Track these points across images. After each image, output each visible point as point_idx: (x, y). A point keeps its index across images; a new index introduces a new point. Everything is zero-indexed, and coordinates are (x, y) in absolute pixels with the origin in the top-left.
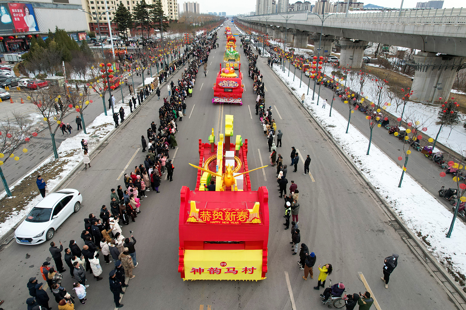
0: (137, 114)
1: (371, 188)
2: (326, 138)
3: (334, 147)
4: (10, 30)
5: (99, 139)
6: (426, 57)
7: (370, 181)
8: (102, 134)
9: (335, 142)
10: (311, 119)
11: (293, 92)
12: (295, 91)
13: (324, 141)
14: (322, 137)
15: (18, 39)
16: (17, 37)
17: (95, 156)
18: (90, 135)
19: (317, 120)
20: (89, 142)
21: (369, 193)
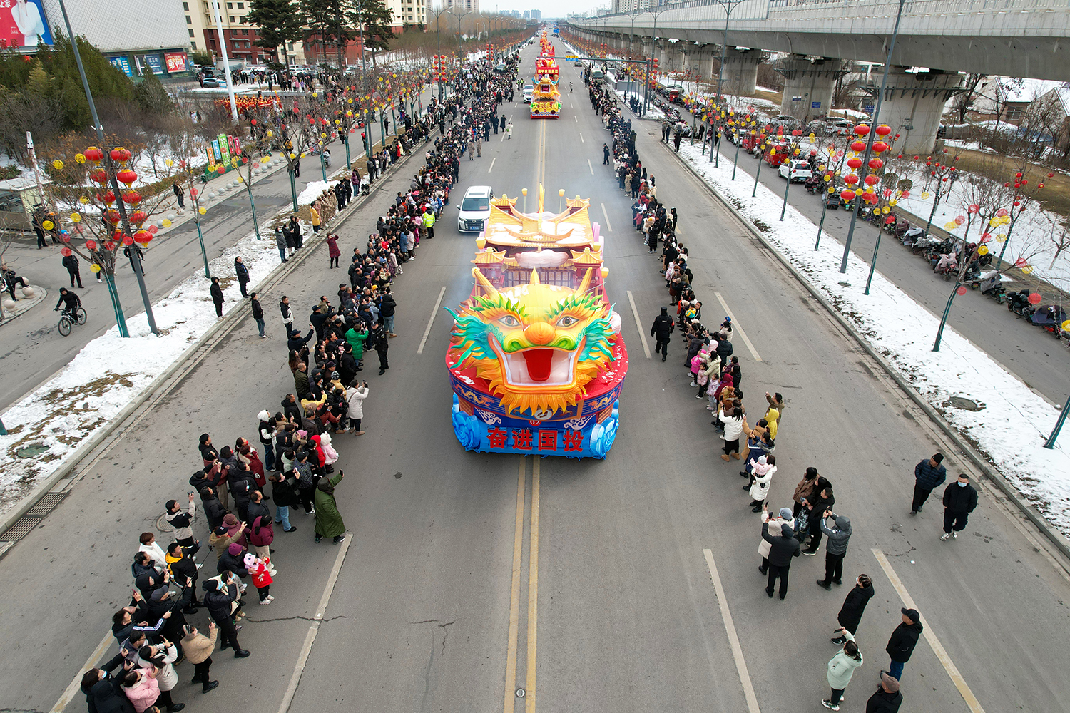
8: (64, 438)
10: (868, 361)
11: (764, 236)
12: (769, 234)
19: (893, 365)
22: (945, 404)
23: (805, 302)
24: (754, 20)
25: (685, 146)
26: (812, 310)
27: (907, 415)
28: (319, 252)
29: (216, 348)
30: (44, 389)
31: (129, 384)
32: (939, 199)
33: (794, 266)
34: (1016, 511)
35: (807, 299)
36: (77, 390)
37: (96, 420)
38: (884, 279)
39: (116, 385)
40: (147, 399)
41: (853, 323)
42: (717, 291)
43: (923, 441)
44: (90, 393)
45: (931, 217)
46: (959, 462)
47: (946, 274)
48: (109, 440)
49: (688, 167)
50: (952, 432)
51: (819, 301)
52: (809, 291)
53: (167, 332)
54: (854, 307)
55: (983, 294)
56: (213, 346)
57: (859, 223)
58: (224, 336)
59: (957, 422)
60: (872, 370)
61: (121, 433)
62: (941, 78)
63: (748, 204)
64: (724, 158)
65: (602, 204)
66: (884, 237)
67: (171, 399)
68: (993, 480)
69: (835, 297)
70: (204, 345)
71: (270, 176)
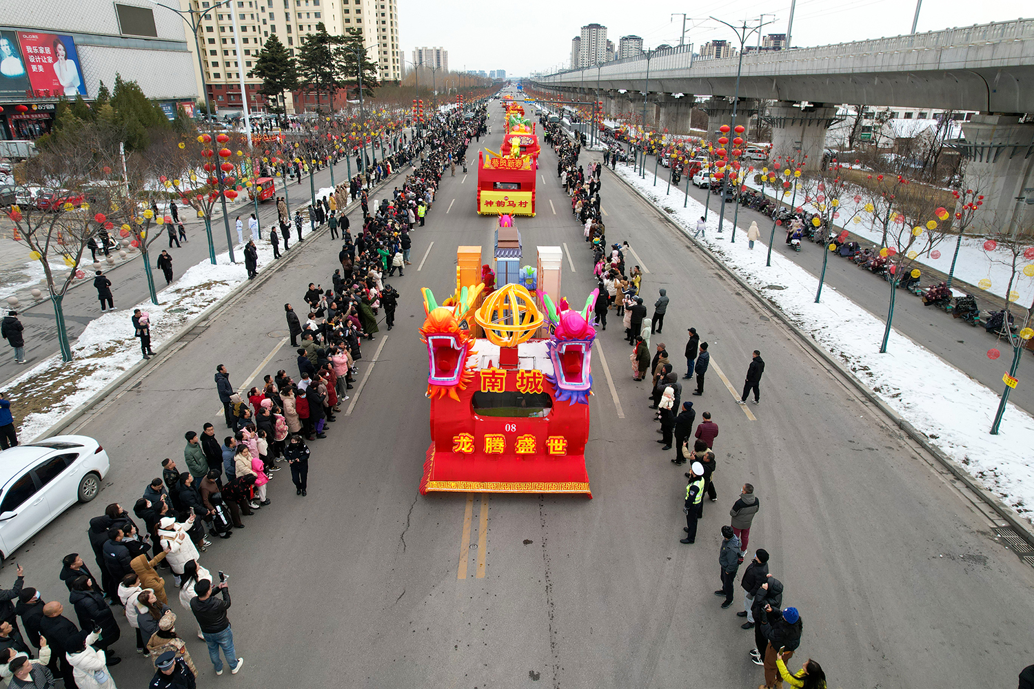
0: (291, 261)
1: (912, 436)
2: (768, 314)
3: (791, 336)
4: (19, 91)
5: (188, 315)
6: (995, 125)
7: (904, 416)
8: (195, 306)
9: (790, 323)
10: (722, 273)
11: (670, 216)
12: (673, 215)
13: (762, 322)
14: (757, 311)
15: (38, 112)
16: (35, 108)
17: (169, 356)
18: (167, 306)
19: (738, 273)
20: (160, 323)
21: (910, 450)
22: (763, 288)
31: (227, 285)
34: (785, 326)
35: (691, 247)
36: (193, 288)
37: (212, 299)
39: (218, 285)
40: (241, 291)
41: (719, 256)
43: (744, 304)
44: (202, 288)
46: (761, 310)
49: (621, 180)
50: (762, 299)
51: (699, 247)
54: (721, 248)
58: (282, 265)
59: (767, 295)
60: (722, 275)
62: (820, 111)
63: (662, 199)
64: (650, 173)
67: (257, 291)
68: (779, 317)
69: (710, 245)
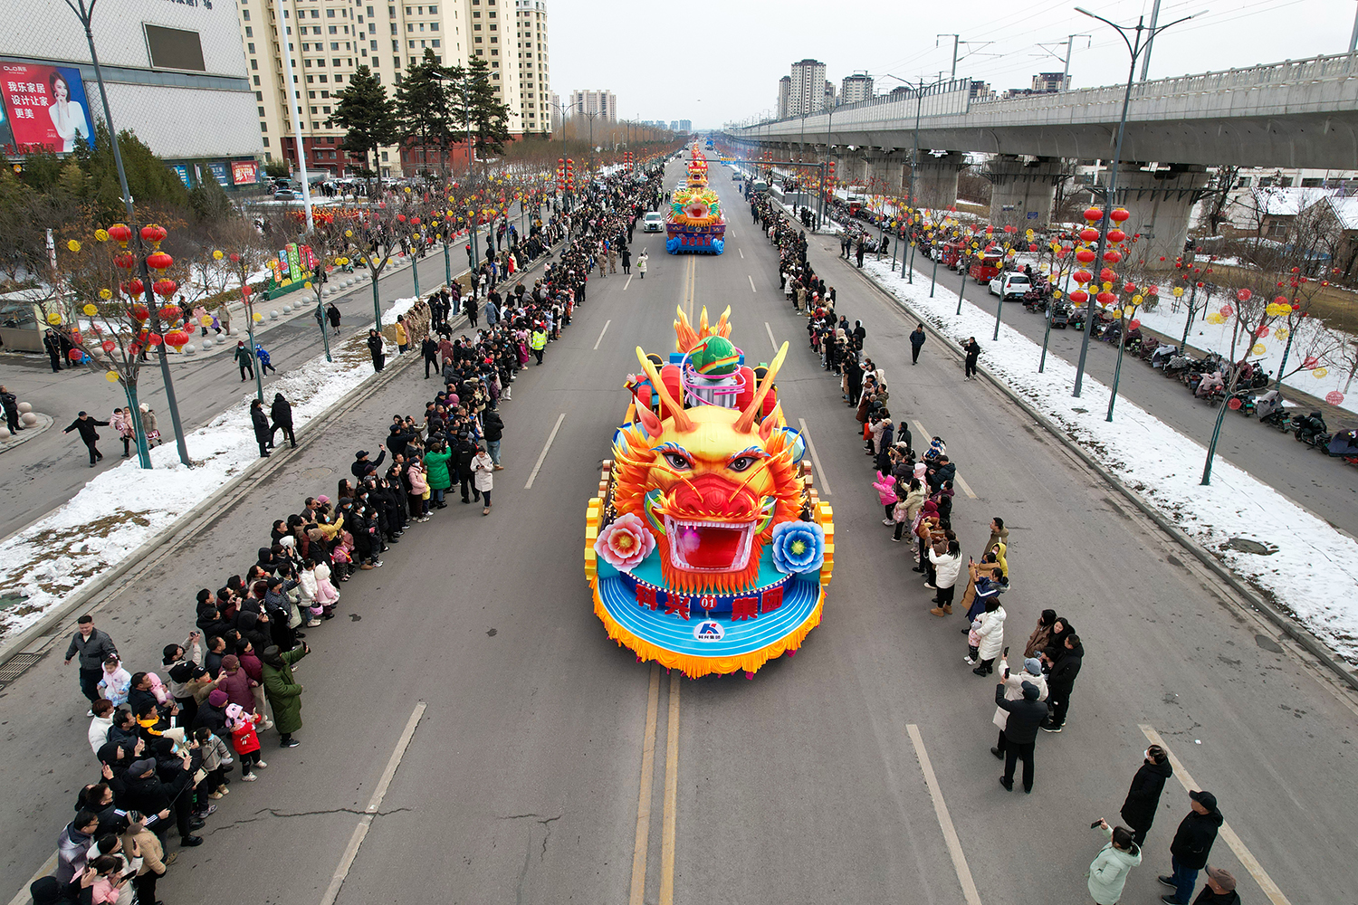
8: (47, 588)
19: (1150, 501)
22: (1223, 547)
23: (1030, 431)
24: (952, 115)
25: (870, 262)
26: (1040, 440)
27: (1172, 560)
28: (405, 376)
29: (263, 483)
30: (33, 530)
31: (146, 523)
32: (1194, 314)
33: (1013, 390)
34: (1334, 678)
35: (1032, 428)
36: (75, 530)
37: (96, 564)
38: (1130, 404)
39: (127, 524)
40: (167, 542)
41: (1094, 454)
42: (915, 419)
43: (1197, 592)
44: (92, 533)
45: (1185, 336)
46: (1248, 617)
47: (1210, 398)
48: (110, 589)
49: (874, 284)
50: (1236, 581)
51: (1049, 430)
52: (1034, 418)
53: (202, 464)
54: (1093, 435)
55: (1261, 421)
56: (260, 480)
57: (1093, 344)
58: (275, 468)
59: (1242, 569)
60: (1122, 508)
61: (126, 581)
62: (1185, 177)
63: (952, 321)
64: (920, 275)
65: (767, 324)
66: (1127, 359)
67: (199, 541)
68: (1298, 639)
69: (1069, 425)
70: (248, 479)
71: (349, 294)
